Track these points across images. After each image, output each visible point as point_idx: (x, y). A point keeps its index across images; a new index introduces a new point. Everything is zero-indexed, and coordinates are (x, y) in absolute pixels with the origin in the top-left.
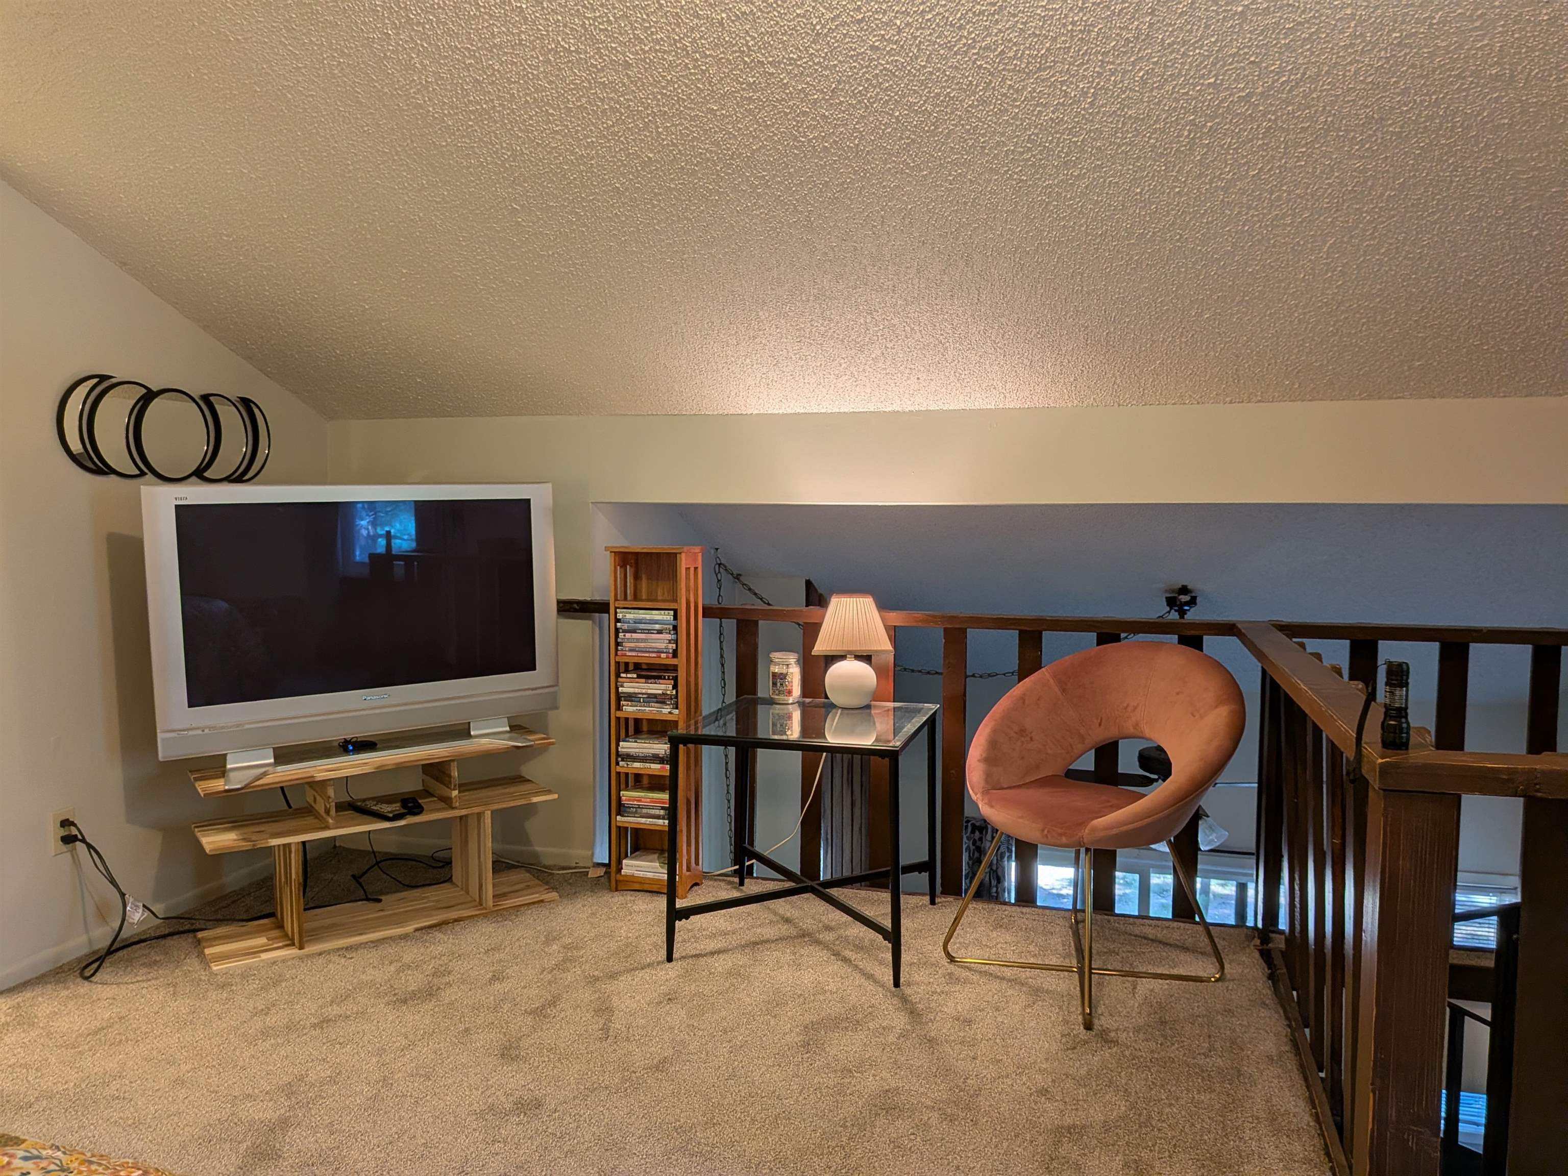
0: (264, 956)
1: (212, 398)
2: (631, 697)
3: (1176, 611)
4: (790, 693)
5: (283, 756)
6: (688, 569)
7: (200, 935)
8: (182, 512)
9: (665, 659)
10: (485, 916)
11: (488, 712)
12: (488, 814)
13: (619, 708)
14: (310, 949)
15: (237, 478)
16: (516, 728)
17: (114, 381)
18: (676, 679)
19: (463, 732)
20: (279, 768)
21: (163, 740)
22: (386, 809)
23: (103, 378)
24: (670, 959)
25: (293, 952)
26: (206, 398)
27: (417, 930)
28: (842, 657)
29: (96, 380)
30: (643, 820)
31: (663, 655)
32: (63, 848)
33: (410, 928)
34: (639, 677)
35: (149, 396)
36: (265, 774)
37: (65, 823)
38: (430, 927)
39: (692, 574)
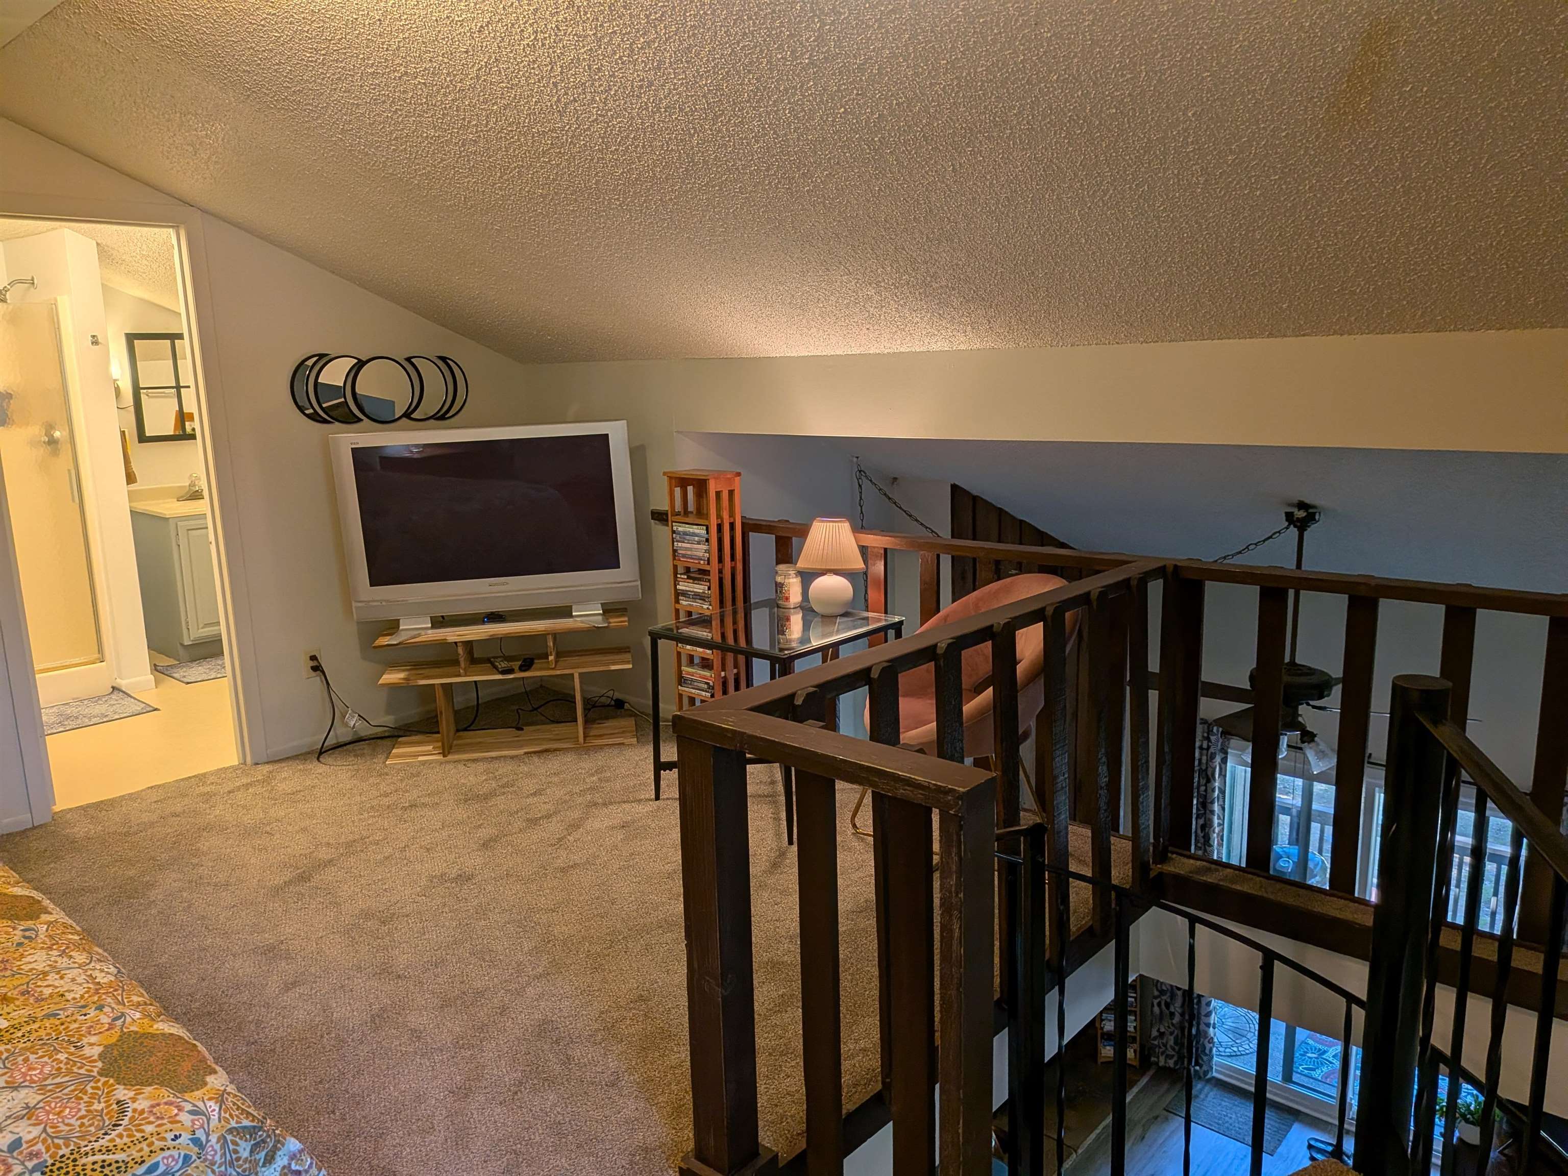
0: (420, 758)
1: (413, 360)
2: (684, 594)
3: (1295, 526)
4: (787, 599)
5: (439, 622)
6: (718, 494)
7: (400, 739)
8: (358, 454)
9: (703, 565)
10: (577, 749)
11: (585, 598)
12: (576, 676)
13: (677, 601)
14: (450, 757)
15: (441, 416)
16: (609, 610)
17: (333, 356)
18: (709, 581)
19: (565, 612)
20: (430, 631)
21: (357, 608)
22: (503, 665)
23: (321, 356)
24: (657, 798)
25: (440, 757)
26: (409, 360)
27: (526, 753)
28: (823, 573)
29: (315, 359)
30: (693, 691)
31: (702, 562)
32: (313, 674)
33: (522, 752)
34: (689, 578)
35: (361, 364)
36: (419, 635)
37: (313, 658)
38: (535, 752)
39: (725, 495)
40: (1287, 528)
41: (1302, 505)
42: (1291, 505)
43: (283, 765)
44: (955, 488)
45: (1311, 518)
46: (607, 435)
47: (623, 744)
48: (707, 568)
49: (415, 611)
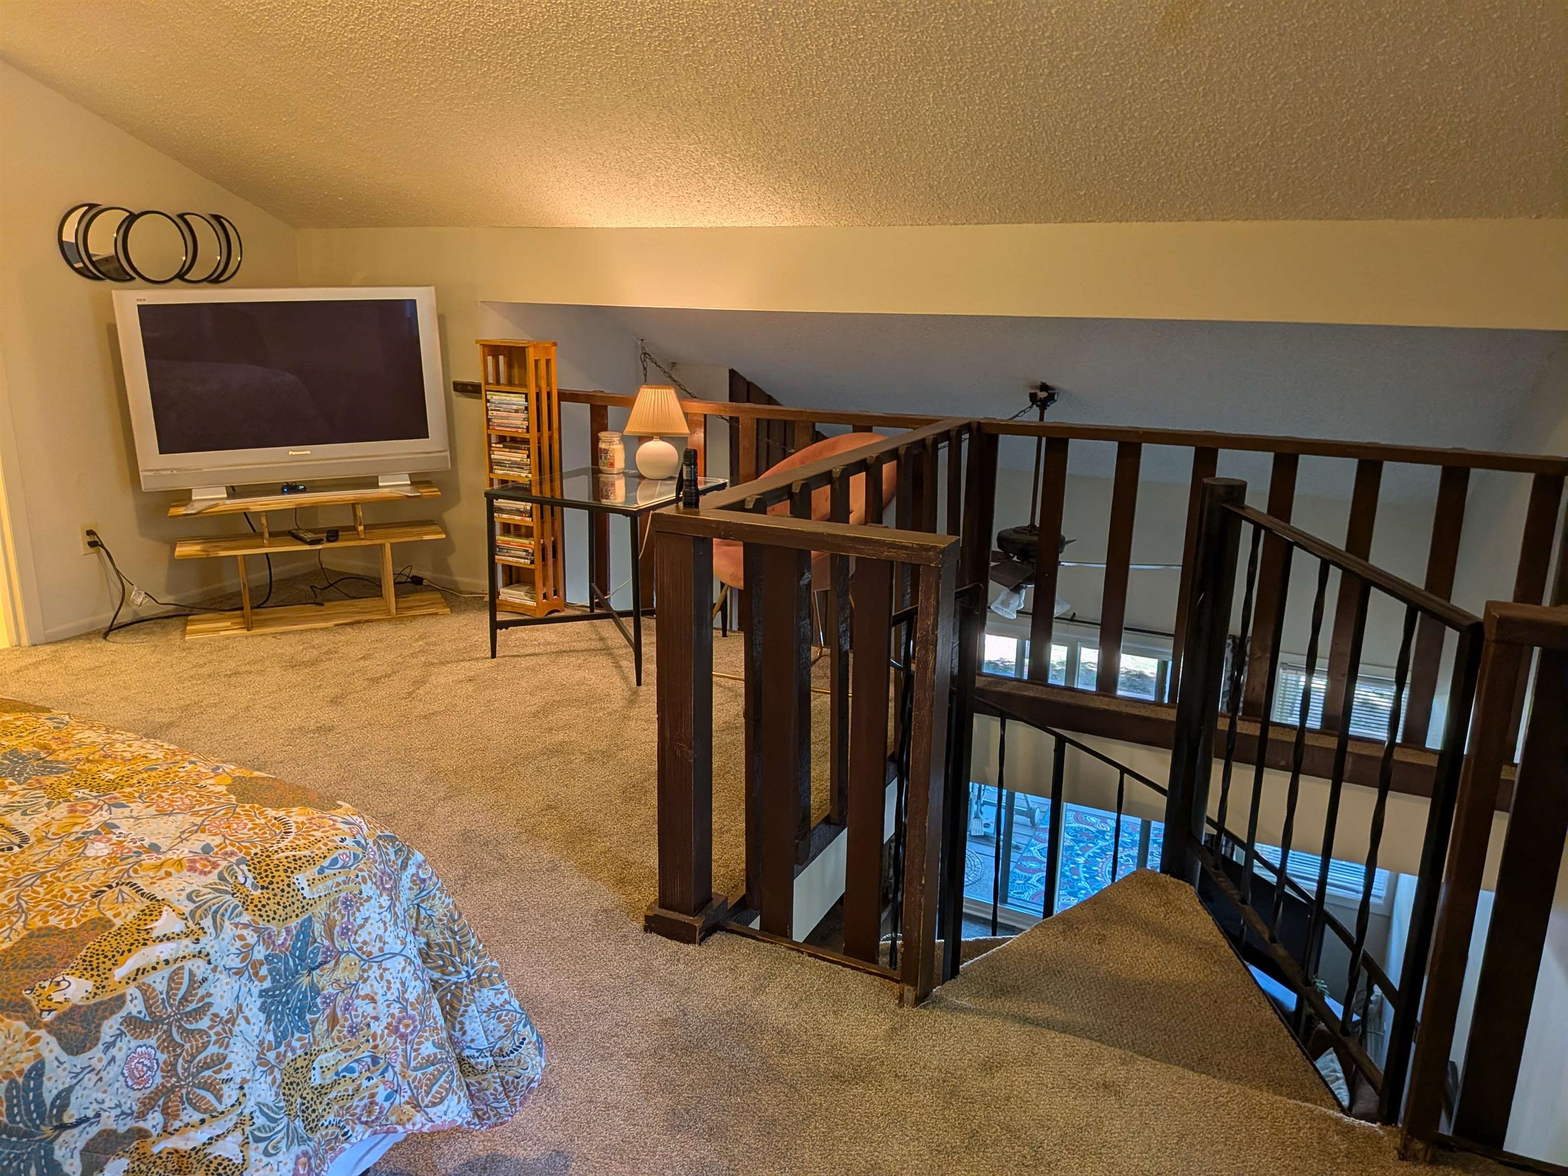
0: (222, 633)
1: (186, 217)
2: (500, 463)
4: (612, 465)
5: (234, 492)
6: (536, 362)
7: (190, 618)
8: (145, 311)
9: (521, 433)
10: (389, 620)
11: (393, 468)
12: (388, 546)
13: (491, 470)
14: (254, 632)
15: (215, 280)
16: (418, 481)
17: (102, 207)
18: (529, 449)
19: (372, 483)
20: (228, 502)
21: (145, 477)
22: (309, 536)
23: (91, 206)
24: (494, 656)
25: (245, 632)
26: (181, 216)
27: (336, 625)
28: (649, 438)
29: (86, 208)
30: (511, 559)
31: (520, 430)
32: (91, 550)
33: (330, 624)
34: (505, 447)
35: (132, 218)
36: (216, 505)
37: (90, 533)
38: (346, 624)
39: (543, 364)
40: (1031, 407)
41: (1044, 387)
42: (1032, 387)
43: (66, 645)
44: (733, 373)
45: (1051, 398)
46: (414, 301)
47: (436, 614)
48: (527, 436)
49: (209, 482)
